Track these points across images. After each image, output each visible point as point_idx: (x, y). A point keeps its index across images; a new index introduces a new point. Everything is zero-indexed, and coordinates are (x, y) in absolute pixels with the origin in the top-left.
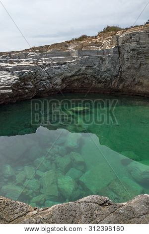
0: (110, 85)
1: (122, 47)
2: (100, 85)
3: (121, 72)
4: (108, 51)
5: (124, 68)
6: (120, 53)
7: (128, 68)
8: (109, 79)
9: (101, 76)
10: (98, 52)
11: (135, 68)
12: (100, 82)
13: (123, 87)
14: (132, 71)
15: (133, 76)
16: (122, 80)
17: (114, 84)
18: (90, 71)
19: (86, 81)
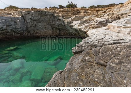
0: (24, 34)
1: (25, 17)
2: (18, 35)
3: (28, 28)
4: (18, 18)
5: (29, 26)
6: (24, 20)
7: (31, 26)
8: (22, 32)
9: (17, 30)
10: (11, 18)
11: (34, 26)
12: (18, 33)
13: (30, 35)
14: (33, 27)
15: (33, 30)
16: (29, 32)
17: (26, 34)
18: (9, 28)
19: (8, 34)
